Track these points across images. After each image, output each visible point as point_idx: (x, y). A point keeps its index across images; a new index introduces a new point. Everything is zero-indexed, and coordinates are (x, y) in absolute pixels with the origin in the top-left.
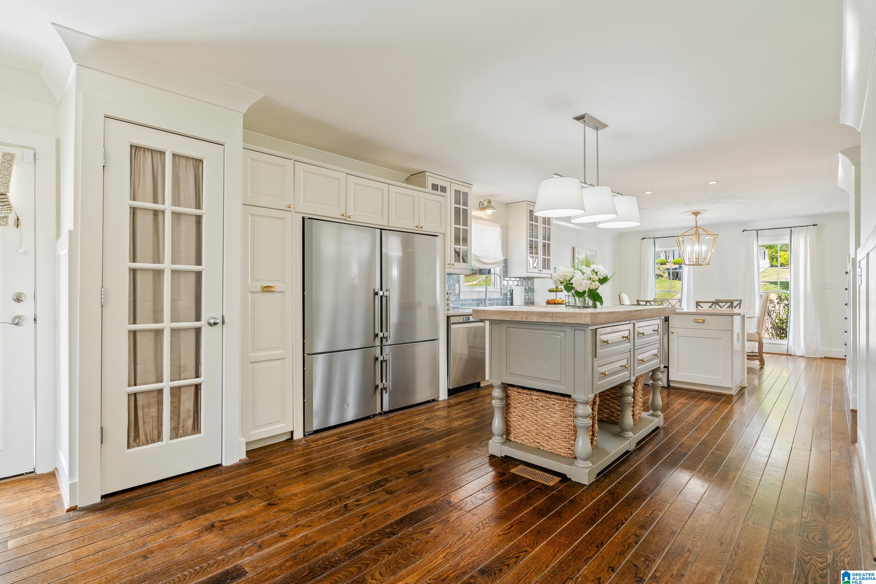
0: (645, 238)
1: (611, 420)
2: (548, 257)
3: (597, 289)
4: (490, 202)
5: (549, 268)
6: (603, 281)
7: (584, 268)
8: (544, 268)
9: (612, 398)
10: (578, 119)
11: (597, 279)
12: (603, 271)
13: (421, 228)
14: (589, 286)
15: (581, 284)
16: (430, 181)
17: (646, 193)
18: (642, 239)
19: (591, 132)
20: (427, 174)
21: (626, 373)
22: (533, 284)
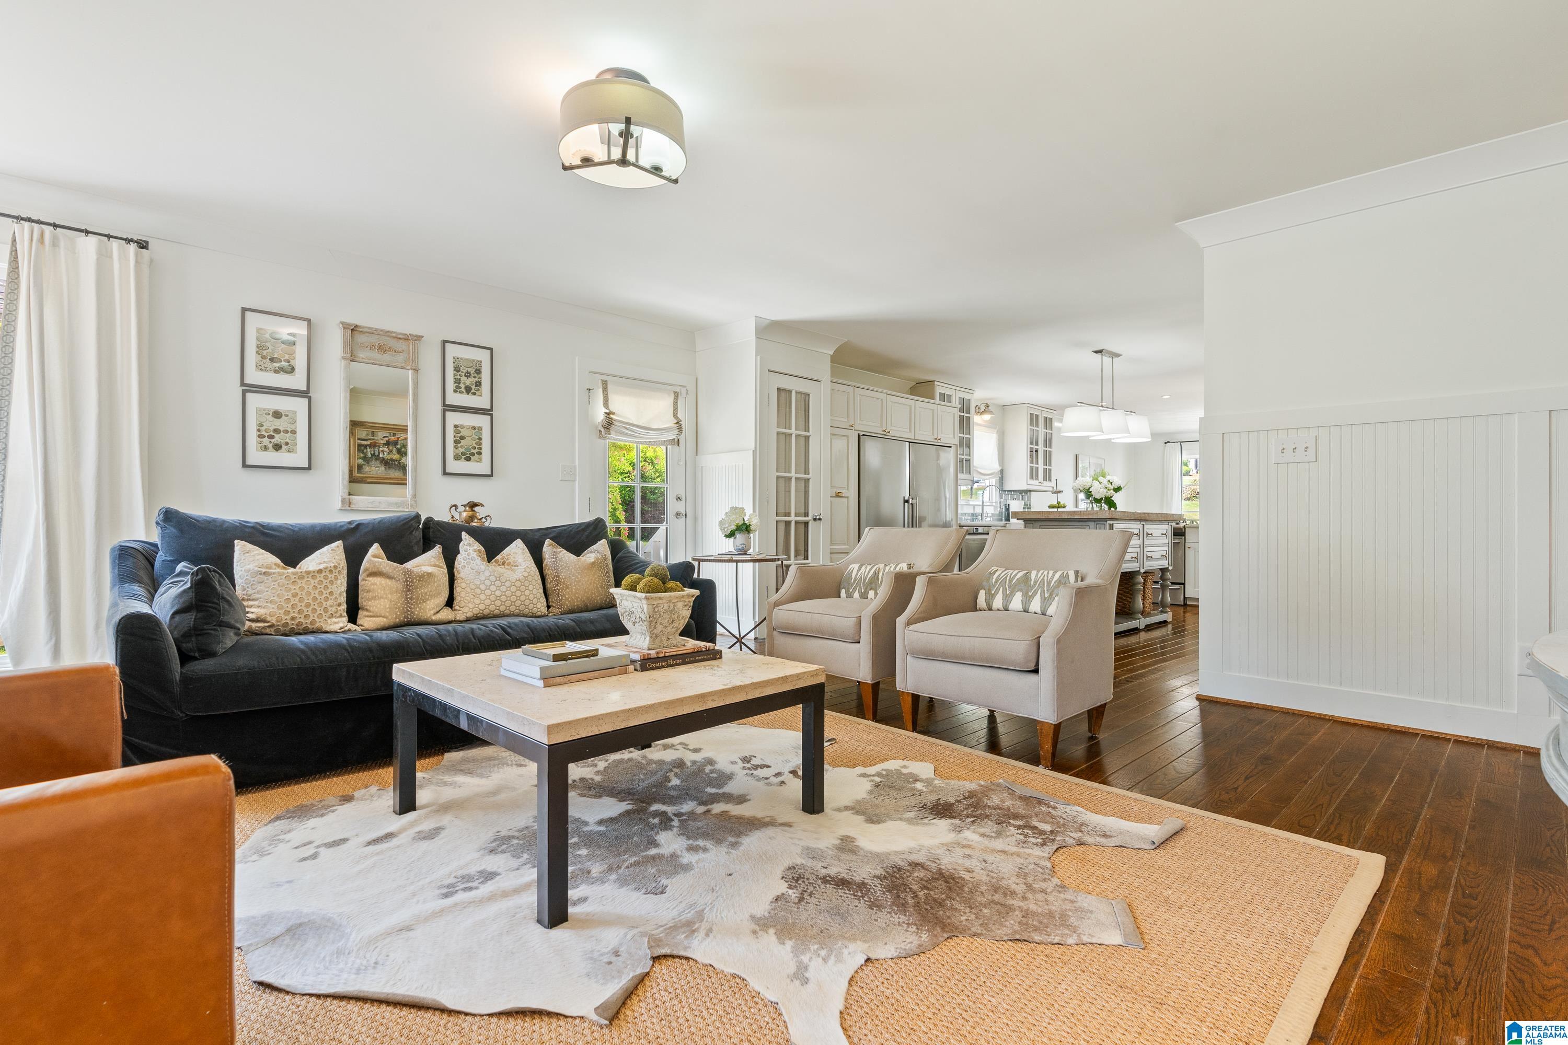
0: (1168, 442)
1: (1124, 611)
2: (1050, 468)
3: (1112, 497)
4: (987, 406)
5: (1050, 480)
6: (1117, 490)
7: (1101, 479)
8: (1045, 479)
9: (1125, 592)
10: (1097, 352)
11: (1112, 488)
12: (1117, 482)
13: (940, 439)
14: (1105, 493)
15: (1099, 492)
16: (939, 390)
17: (1164, 397)
18: (1166, 443)
19: (1107, 360)
20: (936, 383)
21: (1137, 565)
22: (1029, 499)
